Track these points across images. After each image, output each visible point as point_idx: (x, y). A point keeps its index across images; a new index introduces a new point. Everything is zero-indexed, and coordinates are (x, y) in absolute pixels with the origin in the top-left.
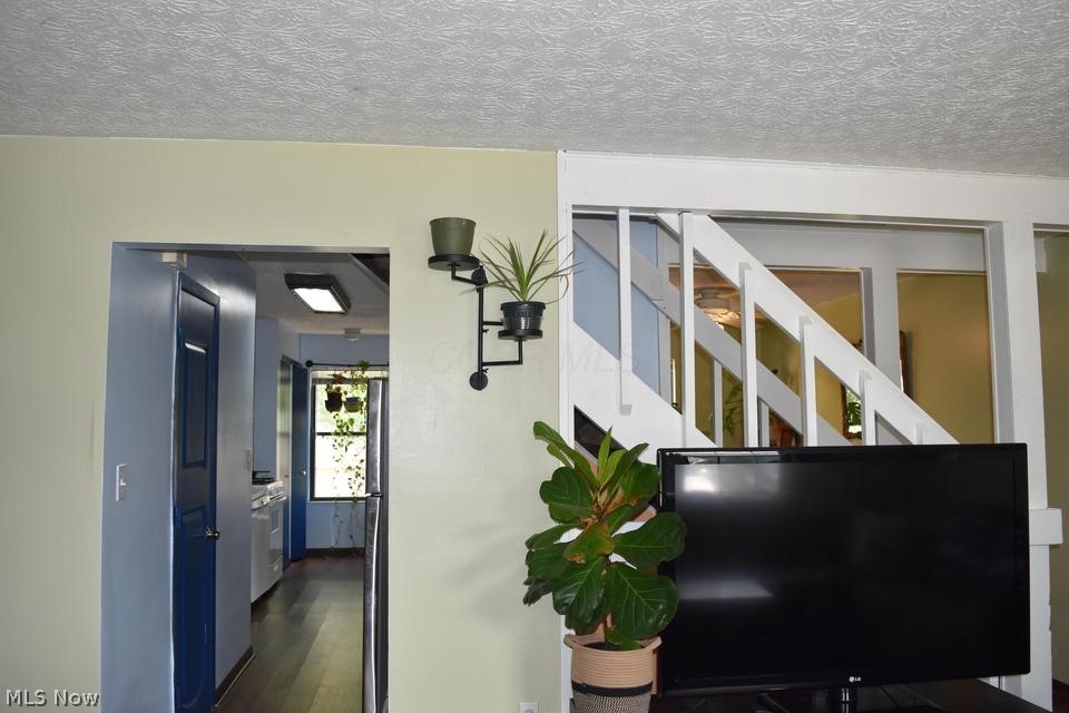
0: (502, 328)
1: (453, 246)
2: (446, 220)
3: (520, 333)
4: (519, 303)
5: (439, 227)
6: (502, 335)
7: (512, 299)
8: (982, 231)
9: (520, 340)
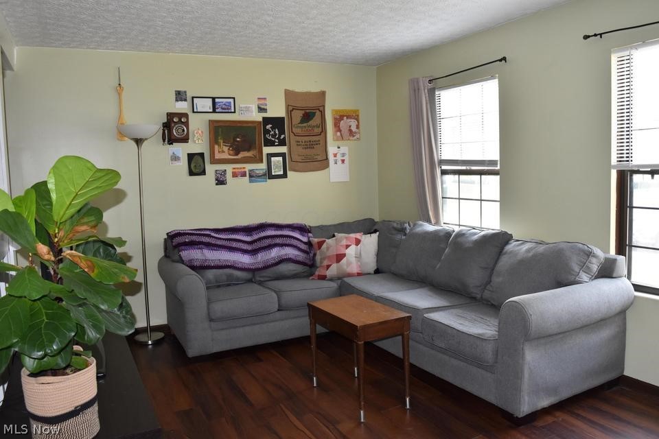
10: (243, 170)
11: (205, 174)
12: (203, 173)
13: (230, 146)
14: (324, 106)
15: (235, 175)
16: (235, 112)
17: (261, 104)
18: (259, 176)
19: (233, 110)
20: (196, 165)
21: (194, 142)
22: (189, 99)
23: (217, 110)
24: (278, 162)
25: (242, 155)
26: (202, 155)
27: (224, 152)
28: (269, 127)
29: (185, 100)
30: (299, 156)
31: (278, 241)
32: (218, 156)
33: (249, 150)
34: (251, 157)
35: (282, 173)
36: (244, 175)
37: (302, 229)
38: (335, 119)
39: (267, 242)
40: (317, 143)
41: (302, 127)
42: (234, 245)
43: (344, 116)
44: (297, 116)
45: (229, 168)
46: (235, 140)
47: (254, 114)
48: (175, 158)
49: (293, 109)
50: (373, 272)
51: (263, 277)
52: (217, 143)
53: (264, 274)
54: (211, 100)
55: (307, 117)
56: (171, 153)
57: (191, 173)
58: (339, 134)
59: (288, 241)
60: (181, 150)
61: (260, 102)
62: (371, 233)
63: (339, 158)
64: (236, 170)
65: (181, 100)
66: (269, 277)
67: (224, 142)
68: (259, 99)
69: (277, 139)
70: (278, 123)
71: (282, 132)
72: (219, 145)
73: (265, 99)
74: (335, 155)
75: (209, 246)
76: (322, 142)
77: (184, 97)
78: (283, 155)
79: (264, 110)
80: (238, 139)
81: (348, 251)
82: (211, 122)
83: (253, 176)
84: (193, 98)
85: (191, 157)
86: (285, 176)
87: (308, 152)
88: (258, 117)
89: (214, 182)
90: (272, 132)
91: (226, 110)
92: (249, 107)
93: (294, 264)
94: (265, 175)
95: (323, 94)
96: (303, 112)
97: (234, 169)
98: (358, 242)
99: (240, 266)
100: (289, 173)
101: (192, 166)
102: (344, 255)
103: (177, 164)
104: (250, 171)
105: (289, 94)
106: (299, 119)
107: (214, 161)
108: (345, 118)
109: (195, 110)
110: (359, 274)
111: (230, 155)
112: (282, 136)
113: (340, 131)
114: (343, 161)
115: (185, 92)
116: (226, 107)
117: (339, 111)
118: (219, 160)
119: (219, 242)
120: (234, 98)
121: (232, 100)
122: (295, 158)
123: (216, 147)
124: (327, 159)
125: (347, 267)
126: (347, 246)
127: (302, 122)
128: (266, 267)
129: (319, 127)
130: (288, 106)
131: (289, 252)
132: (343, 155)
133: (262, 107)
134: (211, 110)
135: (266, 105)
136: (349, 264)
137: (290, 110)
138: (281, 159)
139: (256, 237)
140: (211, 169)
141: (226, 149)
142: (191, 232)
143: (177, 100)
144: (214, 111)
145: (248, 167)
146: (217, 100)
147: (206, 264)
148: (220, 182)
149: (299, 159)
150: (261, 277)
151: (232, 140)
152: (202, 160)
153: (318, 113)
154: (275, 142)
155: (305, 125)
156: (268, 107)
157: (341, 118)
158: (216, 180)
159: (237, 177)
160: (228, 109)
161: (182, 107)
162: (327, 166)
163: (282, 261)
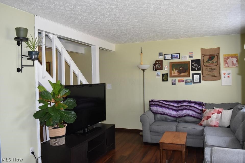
0: (28, 57)
1: (22, 35)
2: (20, 28)
3: (33, 59)
4: (33, 52)
5: (18, 30)
6: (28, 59)
7: (31, 51)
8: (91, 46)
9: (33, 60)
10: (182, 80)
11: (168, 81)
12: (167, 81)
13: (178, 71)
14: (219, 54)
15: (179, 81)
16: (179, 59)
17: (191, 55)
18: (189, 82)
19: (179, 58)
20: (165, 78)
21: (165, 69)
22: (163, 55)
23: (173, 58)
24: (197, 77)
25: (182, 74)
26: (167, 74)
27: (175, 73)
28: (193, 63)
29: (162, 56)
30: (206, 74)
31: (187, 107)
32: (173, 75)
33: (185, 72)
34: (186, 75)
35: (199, 81)
36: (183, 81)
37: (200, 104)
38: (225, 58)
39: (183, 107)
40: (215, 69)
41: (208, 63)
42: (170, 107)
43: (229, 57)
44: (206, 58)
45: (177, 79)
46: (179, 69)
47: (187, 59)
48: (158, 75)
49: (204, 56)
50: (227, 127)
51: (180, 120)
52: (173, 70)
53: (180, 119)
54: (171, 55)
55: (211, 58)
56: (157, 74)
57: (163, 81)
58: (227, 65)
59: (191, 108)
60: (160, 73)
61: (191, 54)
62: (228, 109)
63: (227, 75)
64: (180, 80)
65: (161, 56)
66: (182, 121)
67: (175, 70)
68: (190, 53)
69: (197, 68)
70: (197, 62)
71: (199, 65)
72: (173, 71)
73: (192, 53)
74: (224, 74)
75: (160, 106)
76: (218, 69)
77: (161, 55)
78: (199, 74)
79: (192, 57)
80: (181, 68)
81: (212, 116)
82: (171, 63)
83: (186, 82)
84: (164, 55)
85: (163, 75)
86: (200, 82)
87: (211, 73)
88: (189, 60)
89: (171, 84)
90: (195, 65)
91: (176, 58)
92: (185, 56)
93: (192, 118)
94: (191, 82)
95: (219, 49)
96: (209, 57)
97: (179, 79)
98: (219, 112)
99: (170, 115)
100: (202, 81)
101: (164, 78)
102: (210, 117)
103: (159, 77)
104: (185, 80)
105: (202, 50)
106: (207, 60)
107: (171, 76)
108: (230, 58)
109: (165, 59)
110: (215, 126)
111: (177, 74)
112: (199, 67)
113: (227, 63)
114: (229, 77)
115: (162, 53)
116: (176, 57)
117: (227, 55)
118: (173, 76)
119: (164, 105)
120: (179, 54)
121: (178, 54)
122: (205, 75)
123: (172, 71)
124: (220, 75)
125: (211, 122)
126: (213, 113)
127: (208, 60)
128: (181, 117)
129: (216, 62)
130: (202, 55)
131: (191, 112)
132: (229, 74)
133: (191, 56)
134: (171, 59)
135: (193, 55)
136: (212, 121)
137: (203, 56)
138: (198, 76)
139: (180, 105)
140: (170, 79)
141: (176, 72)
142: (156, 101)
143: (159, 56)
144: (172, 59)
145: (185, 79)
146: (173, 55)
147: (158, 112)
148: (173, 84)
149: (206, 76)
150: (179, 120)
151: (178, 69)
152: (167, 76)
153: (216, 57)
154: (196, 69)
155: (210, 62)
156: (193, 56)
157: (228, 58)
158: (172, 83)
159: (180, 82)
160: (177, 58)
161: (161, 58)
162: (220, 78)
163: (187, 115)
